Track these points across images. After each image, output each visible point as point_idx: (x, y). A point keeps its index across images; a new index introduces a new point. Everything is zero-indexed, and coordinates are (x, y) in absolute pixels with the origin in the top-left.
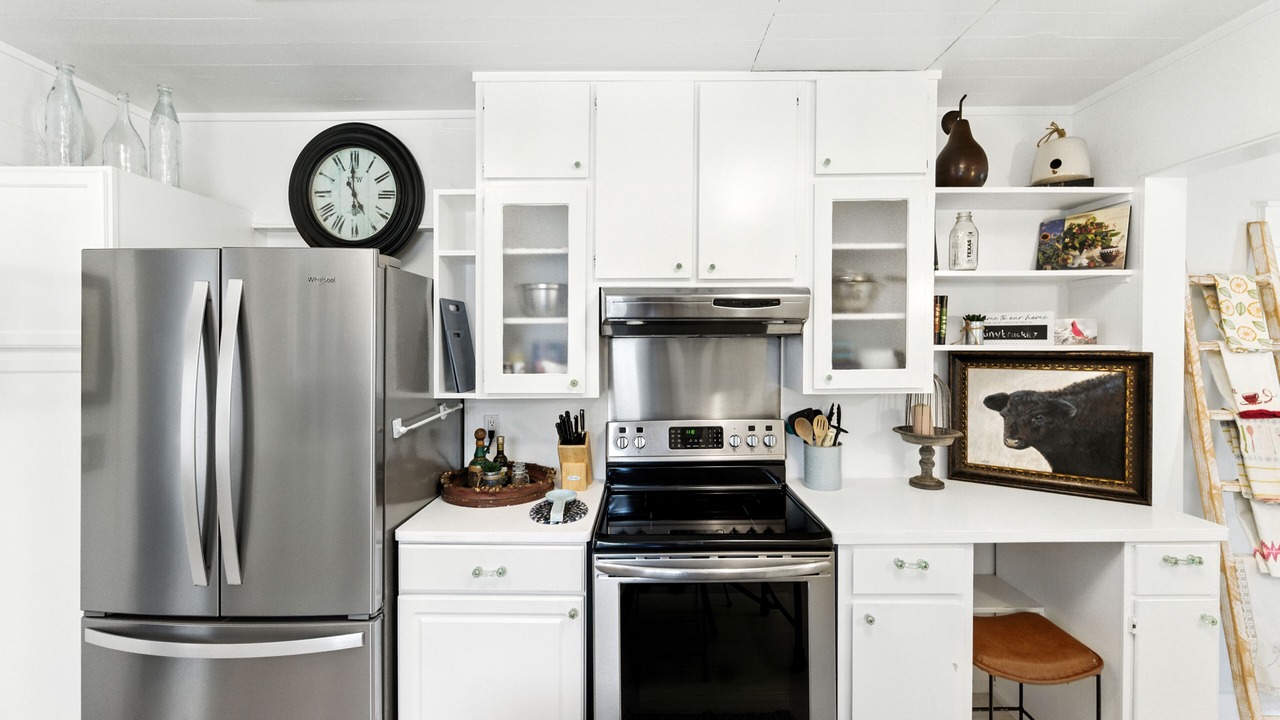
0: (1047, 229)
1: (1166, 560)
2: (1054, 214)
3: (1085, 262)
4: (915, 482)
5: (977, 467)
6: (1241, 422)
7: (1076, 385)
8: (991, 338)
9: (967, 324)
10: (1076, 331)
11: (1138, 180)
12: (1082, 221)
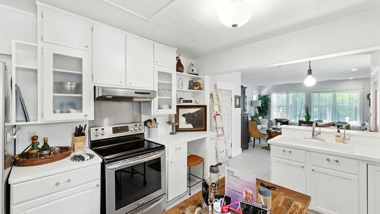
0: (190, 82)
1: (211, 139)
2: (191, 79)
3: (197, 89)
4: (171, 134)
5: (181, 129)
6: (216, 116)
7: (196, 111)
8: (184, 103)
9: (180, 100)
10: (196, 102)
11: (204, 75)
12: (196, 81)
